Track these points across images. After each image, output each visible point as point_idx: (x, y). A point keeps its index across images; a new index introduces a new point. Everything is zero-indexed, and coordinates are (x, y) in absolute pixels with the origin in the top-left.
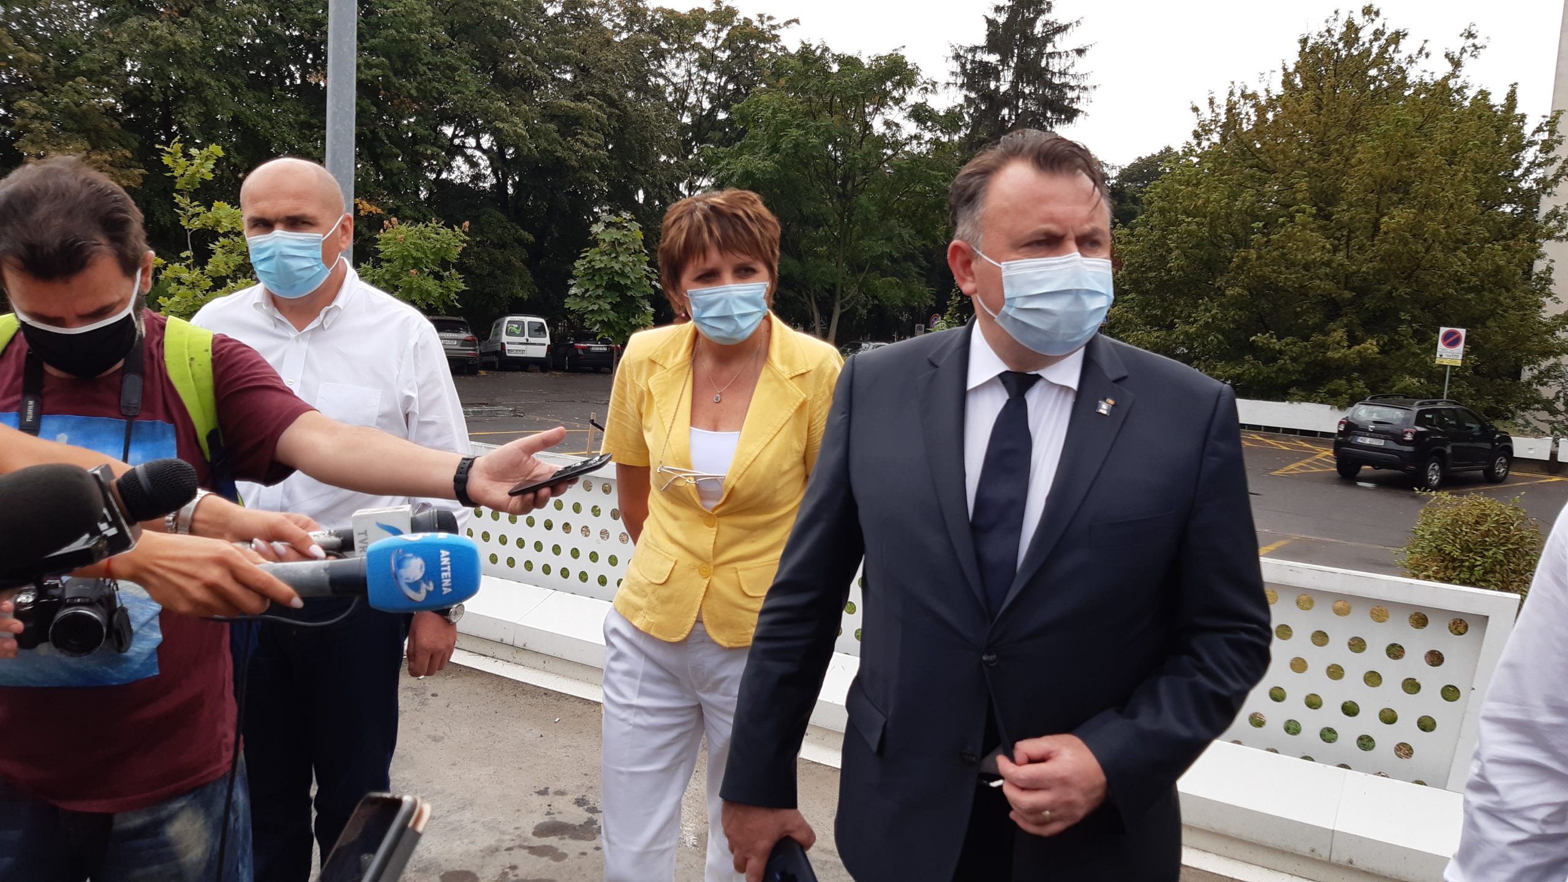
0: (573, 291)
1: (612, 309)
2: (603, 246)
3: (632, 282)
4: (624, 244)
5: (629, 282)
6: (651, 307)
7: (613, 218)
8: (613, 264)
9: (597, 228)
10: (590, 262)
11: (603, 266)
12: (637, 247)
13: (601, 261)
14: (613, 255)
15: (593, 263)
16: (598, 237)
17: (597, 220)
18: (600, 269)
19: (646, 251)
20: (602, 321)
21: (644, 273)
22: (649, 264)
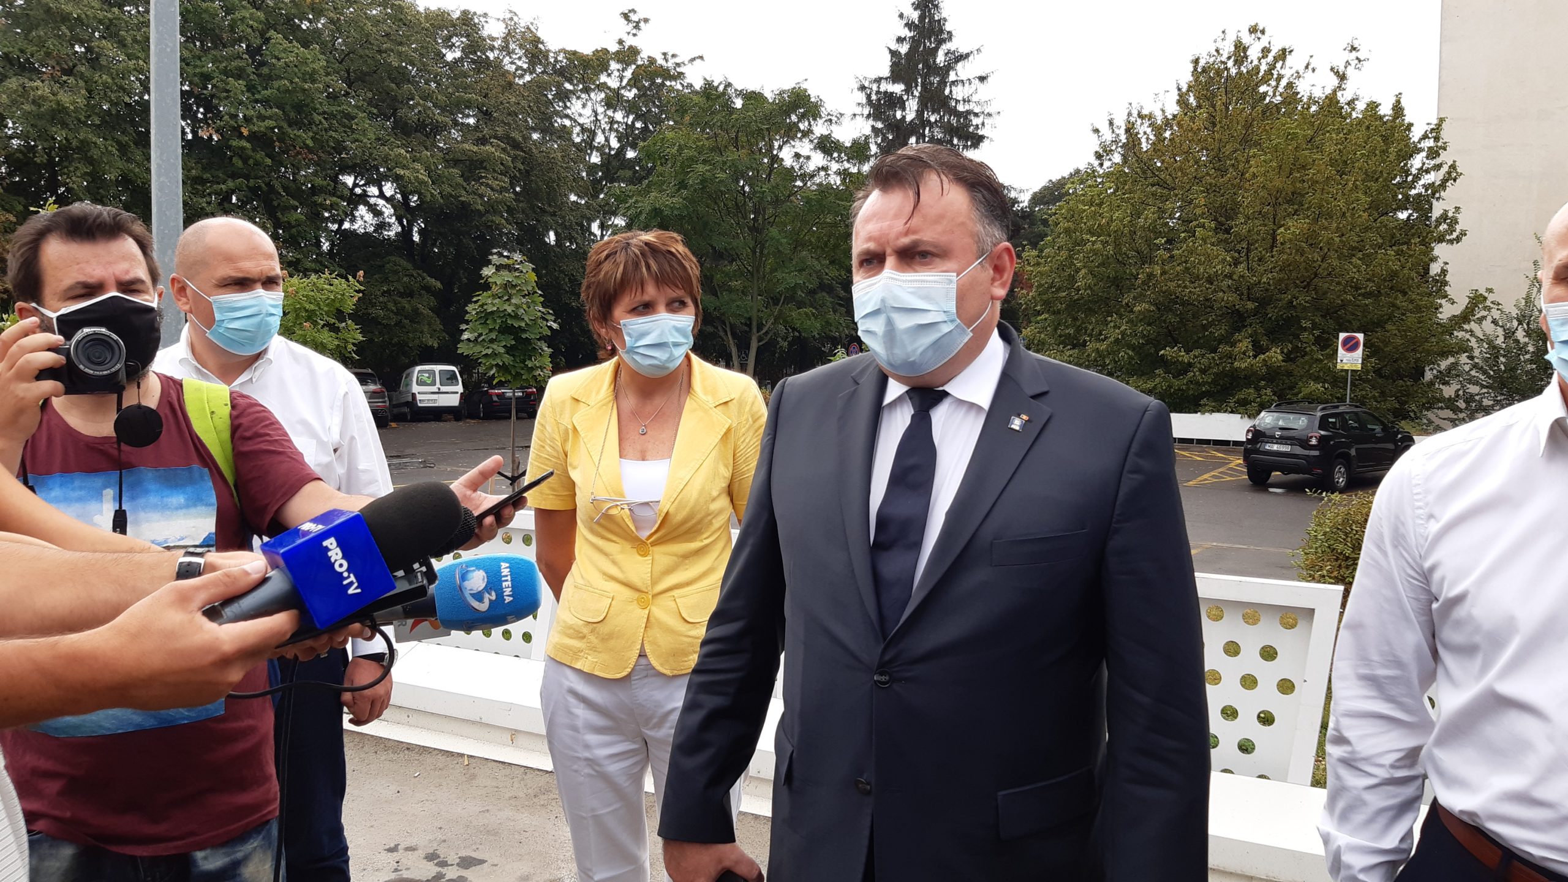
0: (465, 336)
1: (507, 353)
2: (495, 289)
3: (527, 324)
4: (516, 286)
5: (523, 324)
6: (548, 347)
7: (504, 261)
8: (506, 307)
9: (488, 271)
10: (482, 306)
11: (495, 309)
12: (530, 288)
13: (494, 305)
14: (506, 298)
15: (485, 307)
16: (490, 280)
17: (489, 262)
18: (492, 313)
19: (540, 292)
20: (497, 365)
21: (539, 314)
22: (544, 305)
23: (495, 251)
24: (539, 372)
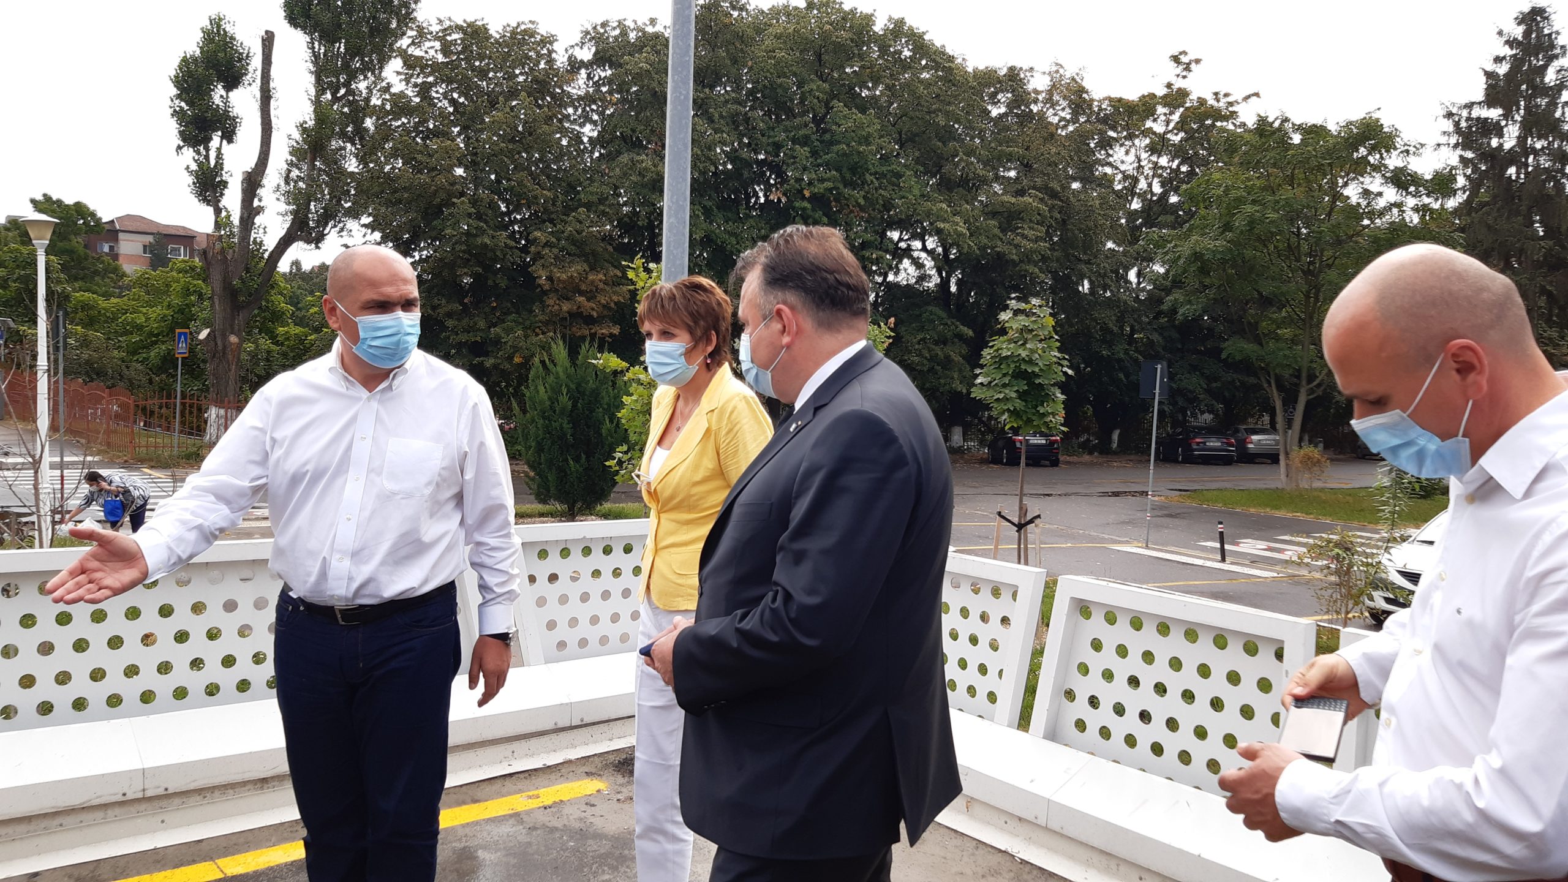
0: (979, 381)
1: (1019, 398)
2: (1011, 333)
3: (1041, 370)
4: (1032, 330)
5: (1037, 370)
6: (1062, 394)
7: (1022, 306)
8: (1020, 351)
9: (1004, 316)
10: (997, 350)
11: (1009, 353)
12: (1046, 333)
13: (1008, 350)
14: (1020, 343)
15: (1000, 352)
16: (1007, 325)
17: (1006, 308)
18: (1007, 357)
19: (1056, 337)
20: (1008, 410)
21: (1055, 359)
22: (1060, 350)
23: (1013, 295)
24: (1051, 418)
